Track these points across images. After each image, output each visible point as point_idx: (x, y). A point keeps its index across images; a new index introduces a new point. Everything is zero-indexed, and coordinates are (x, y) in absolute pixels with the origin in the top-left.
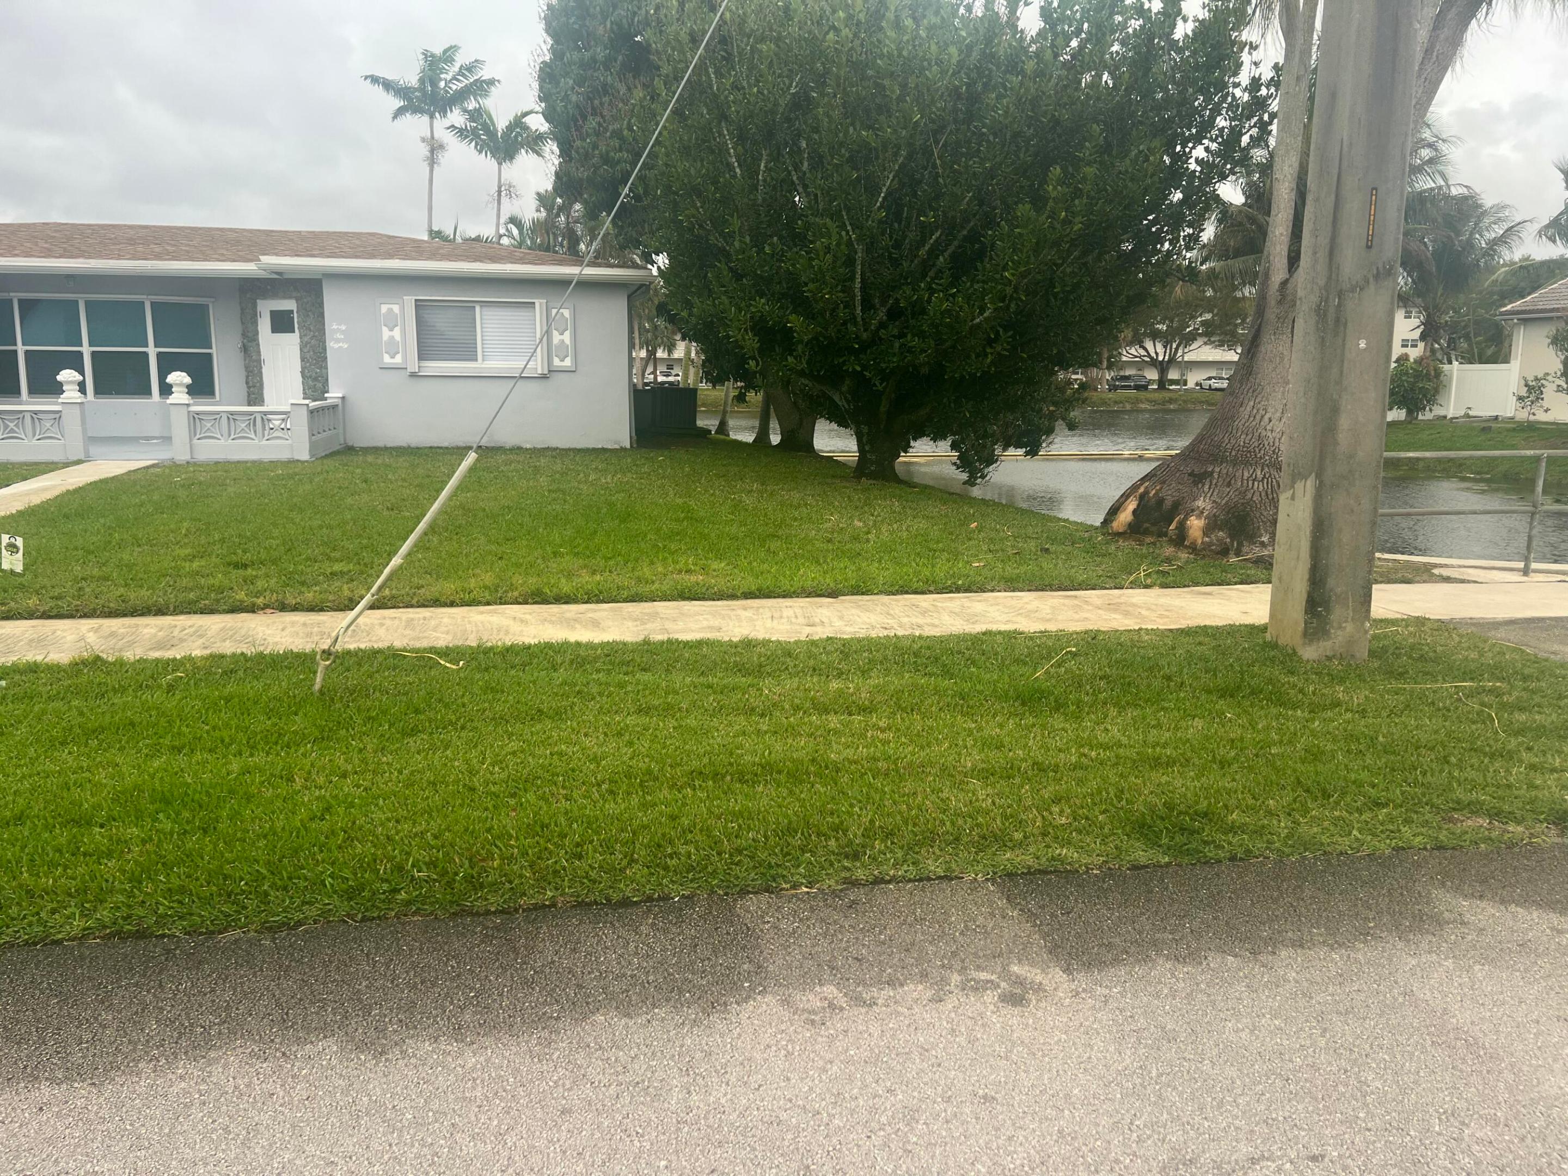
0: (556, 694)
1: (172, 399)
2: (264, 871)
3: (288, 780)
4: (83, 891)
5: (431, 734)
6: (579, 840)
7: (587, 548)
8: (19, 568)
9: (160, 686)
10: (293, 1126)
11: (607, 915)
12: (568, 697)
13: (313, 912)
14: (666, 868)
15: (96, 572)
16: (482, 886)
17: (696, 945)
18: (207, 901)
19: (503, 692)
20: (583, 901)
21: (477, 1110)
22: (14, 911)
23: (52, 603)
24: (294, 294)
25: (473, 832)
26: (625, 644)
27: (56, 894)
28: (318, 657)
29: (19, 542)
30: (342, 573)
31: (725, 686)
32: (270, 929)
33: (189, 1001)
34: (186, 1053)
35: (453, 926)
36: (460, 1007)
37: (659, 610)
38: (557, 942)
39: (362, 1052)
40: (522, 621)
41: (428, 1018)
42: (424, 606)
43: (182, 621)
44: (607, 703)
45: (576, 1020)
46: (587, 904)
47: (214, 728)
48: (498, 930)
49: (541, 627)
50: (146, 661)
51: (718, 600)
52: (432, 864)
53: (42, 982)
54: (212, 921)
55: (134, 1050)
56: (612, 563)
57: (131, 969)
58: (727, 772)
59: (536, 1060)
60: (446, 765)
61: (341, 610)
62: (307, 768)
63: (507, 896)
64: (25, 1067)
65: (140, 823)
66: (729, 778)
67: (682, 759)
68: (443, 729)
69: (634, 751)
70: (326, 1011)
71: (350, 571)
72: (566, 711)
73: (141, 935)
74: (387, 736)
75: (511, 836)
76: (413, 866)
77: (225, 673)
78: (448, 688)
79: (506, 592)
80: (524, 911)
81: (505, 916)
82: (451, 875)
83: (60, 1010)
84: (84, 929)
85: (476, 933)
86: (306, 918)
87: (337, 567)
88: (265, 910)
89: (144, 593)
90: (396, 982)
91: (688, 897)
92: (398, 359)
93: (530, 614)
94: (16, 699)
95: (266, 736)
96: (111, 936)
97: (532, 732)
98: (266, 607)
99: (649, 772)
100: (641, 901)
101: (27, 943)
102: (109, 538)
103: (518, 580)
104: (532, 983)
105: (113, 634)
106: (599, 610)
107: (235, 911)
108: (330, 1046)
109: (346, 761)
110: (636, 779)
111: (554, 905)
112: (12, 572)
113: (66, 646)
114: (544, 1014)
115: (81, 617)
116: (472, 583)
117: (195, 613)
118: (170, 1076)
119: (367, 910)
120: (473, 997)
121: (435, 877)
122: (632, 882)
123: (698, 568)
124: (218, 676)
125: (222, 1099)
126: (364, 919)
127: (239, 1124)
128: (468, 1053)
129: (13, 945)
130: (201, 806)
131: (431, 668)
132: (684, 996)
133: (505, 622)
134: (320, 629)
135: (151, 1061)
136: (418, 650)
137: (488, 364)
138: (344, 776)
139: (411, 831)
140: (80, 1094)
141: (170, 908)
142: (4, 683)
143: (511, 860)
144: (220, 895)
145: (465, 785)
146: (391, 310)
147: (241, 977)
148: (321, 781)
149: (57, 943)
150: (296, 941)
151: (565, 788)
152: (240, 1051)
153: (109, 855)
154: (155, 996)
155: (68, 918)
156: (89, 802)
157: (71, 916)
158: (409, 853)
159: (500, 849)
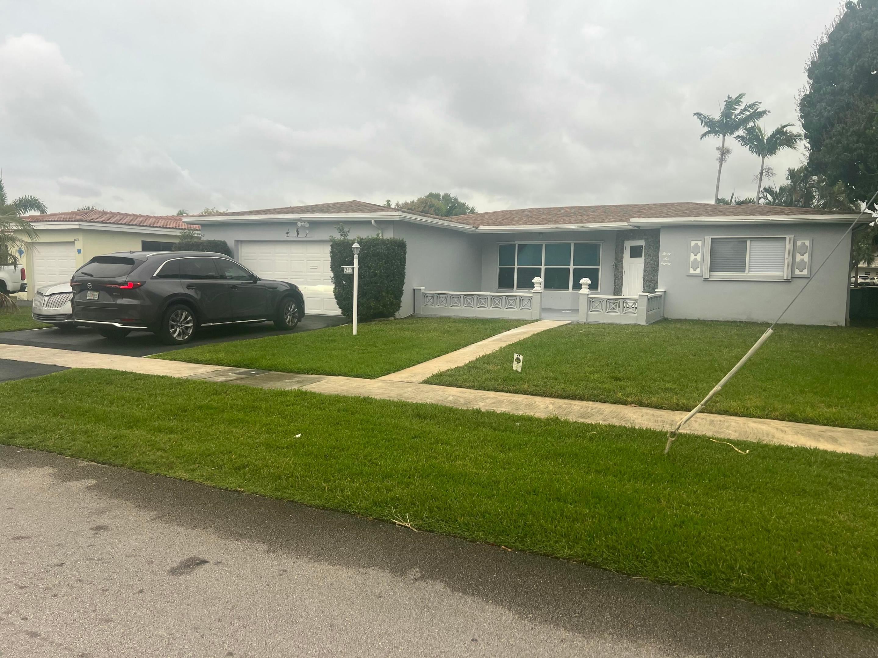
0: (814, 482)
1: (581, 292)
2: (654, 548)
3: (658, 500)
4: (567, 536)
5: (735, 491)
6: (849, 581)
7: (823, 390)
8: (519, 370)
9: (586, 437)
12: (822, 485)
13: (682, 579)
15: (552, 375)
16: (784, 592)
18: (627, 557)
19: (777, 473)
22: (539, 537)
23: (534, 388)
24: (644, 237)
25: (774, 557)
26: (860, 457)
27: (556, 533)
28: (668, 435)
29: (521, 358)
30: (671, 390)
32: (659, 582)
33: (623, 608)
34: (626, 636)
35: (767, 612)
40: (782, 431)
42: (719, 413)
43: (591, 404)
44: (851, 494)
47: (615, 464)
48: (797, 623)
49: (796, 437)
50: (578, 423)
52: (751, 570)
53: (554, 577)
54: (630, 569)
55: (601, 625)
56: (842, 401)
57: (593, 582)
60: (748, 511)
61: (672, 410)
62: (667, 496)
63: (800, 604)
64: (552, 617)
65: (588, 507)
68: (742, 489)
70: (698, 639)
71: (675, 389)
73: (595, 566)
74: (708, 487)
75: (799, 567)
76: (740, 568)
77: (616, 436)
78: (742, 465)
79: (771, 411)
80: (812, 615)
81: (800, 616)
82: (763, 580)
83: (564, 593)
84: (569, 555)
85: (782, 621)
86: (678, 581)
87: (668, 385)
88: (656, 571)
89: (573, 388)
90: (736, 635)
92: (698, 271)
93: (787, 427)
94: (525, 433)
95: (642, 474)
96: (581, 562)
97: (800, 503)
98: (631, 403)
101: (544, 554)
102: (554, 359)
103: (778, 405)
105: (560, 407)
106: (836, 431)
107: (641, 567)
109: (688, 496)
111: (833, 618)
112: (517, 371)
113: (541, 410)
115: (545, 396)
116: (748, 404)
117: (597, 401)
118: (620, 646)
119: (713, 587)
121: (754, 579)
124: (613, 437)
126: (711, 592)
129: (539, 554)
130: (616, 505)
131: (729, 451)
133: (772, 431)
134: (662, 419)
135: (610, 634)
136: (720, 440)
137: (752, 274)
138: (688, 505)
139: (734, 547)
140: (579, 640)
141: (609, 556)
142: (518, 424)
143: (802, 581)
144: (633, 556)
145: (762, 527)
146: (697, 244)
147: (648, 604)
148: (675, 504)
149: (558, 558)
150: (674, 593)
151: (831, 544)
152: (654, 645)
153: (577, 520)
154: (606, 600)
155: (563, 547)
156: (564, 491)
157: (564, 547)
158: (735, 560)
159: (794, 573)
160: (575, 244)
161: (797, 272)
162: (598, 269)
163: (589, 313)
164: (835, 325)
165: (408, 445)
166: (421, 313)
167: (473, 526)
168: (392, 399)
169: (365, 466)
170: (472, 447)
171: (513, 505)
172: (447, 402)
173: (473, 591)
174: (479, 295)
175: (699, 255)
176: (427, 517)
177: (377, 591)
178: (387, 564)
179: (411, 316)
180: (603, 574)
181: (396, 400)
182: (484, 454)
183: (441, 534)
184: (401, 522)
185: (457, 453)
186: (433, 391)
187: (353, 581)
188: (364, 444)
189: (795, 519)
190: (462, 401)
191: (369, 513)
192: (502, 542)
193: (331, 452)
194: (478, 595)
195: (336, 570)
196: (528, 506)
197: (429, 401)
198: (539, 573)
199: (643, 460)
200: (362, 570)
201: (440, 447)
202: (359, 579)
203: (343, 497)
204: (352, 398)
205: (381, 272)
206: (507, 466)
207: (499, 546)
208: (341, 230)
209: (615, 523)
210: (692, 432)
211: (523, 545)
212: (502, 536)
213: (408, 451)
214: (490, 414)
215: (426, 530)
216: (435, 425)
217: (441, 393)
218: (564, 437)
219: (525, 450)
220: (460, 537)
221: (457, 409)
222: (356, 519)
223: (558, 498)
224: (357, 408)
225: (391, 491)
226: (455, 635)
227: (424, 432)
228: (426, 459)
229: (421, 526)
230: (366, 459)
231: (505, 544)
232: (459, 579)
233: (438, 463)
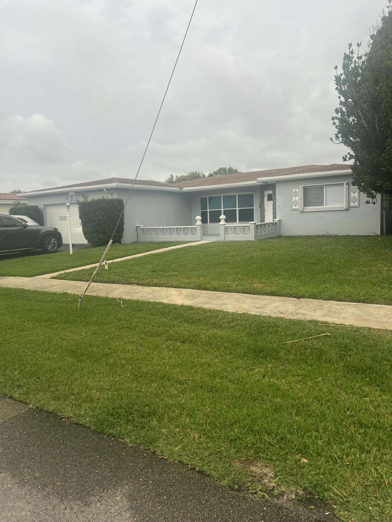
1: (220, 223)
8: (107, 269)
92: (297, 207)
98: (134, 283)
137: (327, 206)
146: (296, 191)
160: (238, 195)
161: (352, 204)
162: (253, 209)
163: (226, 235)
164: (374, 235)
166: (142, 240)
175: (297, 197)
179: (136, 242)
205: (103, 218)
208: (83, 196)
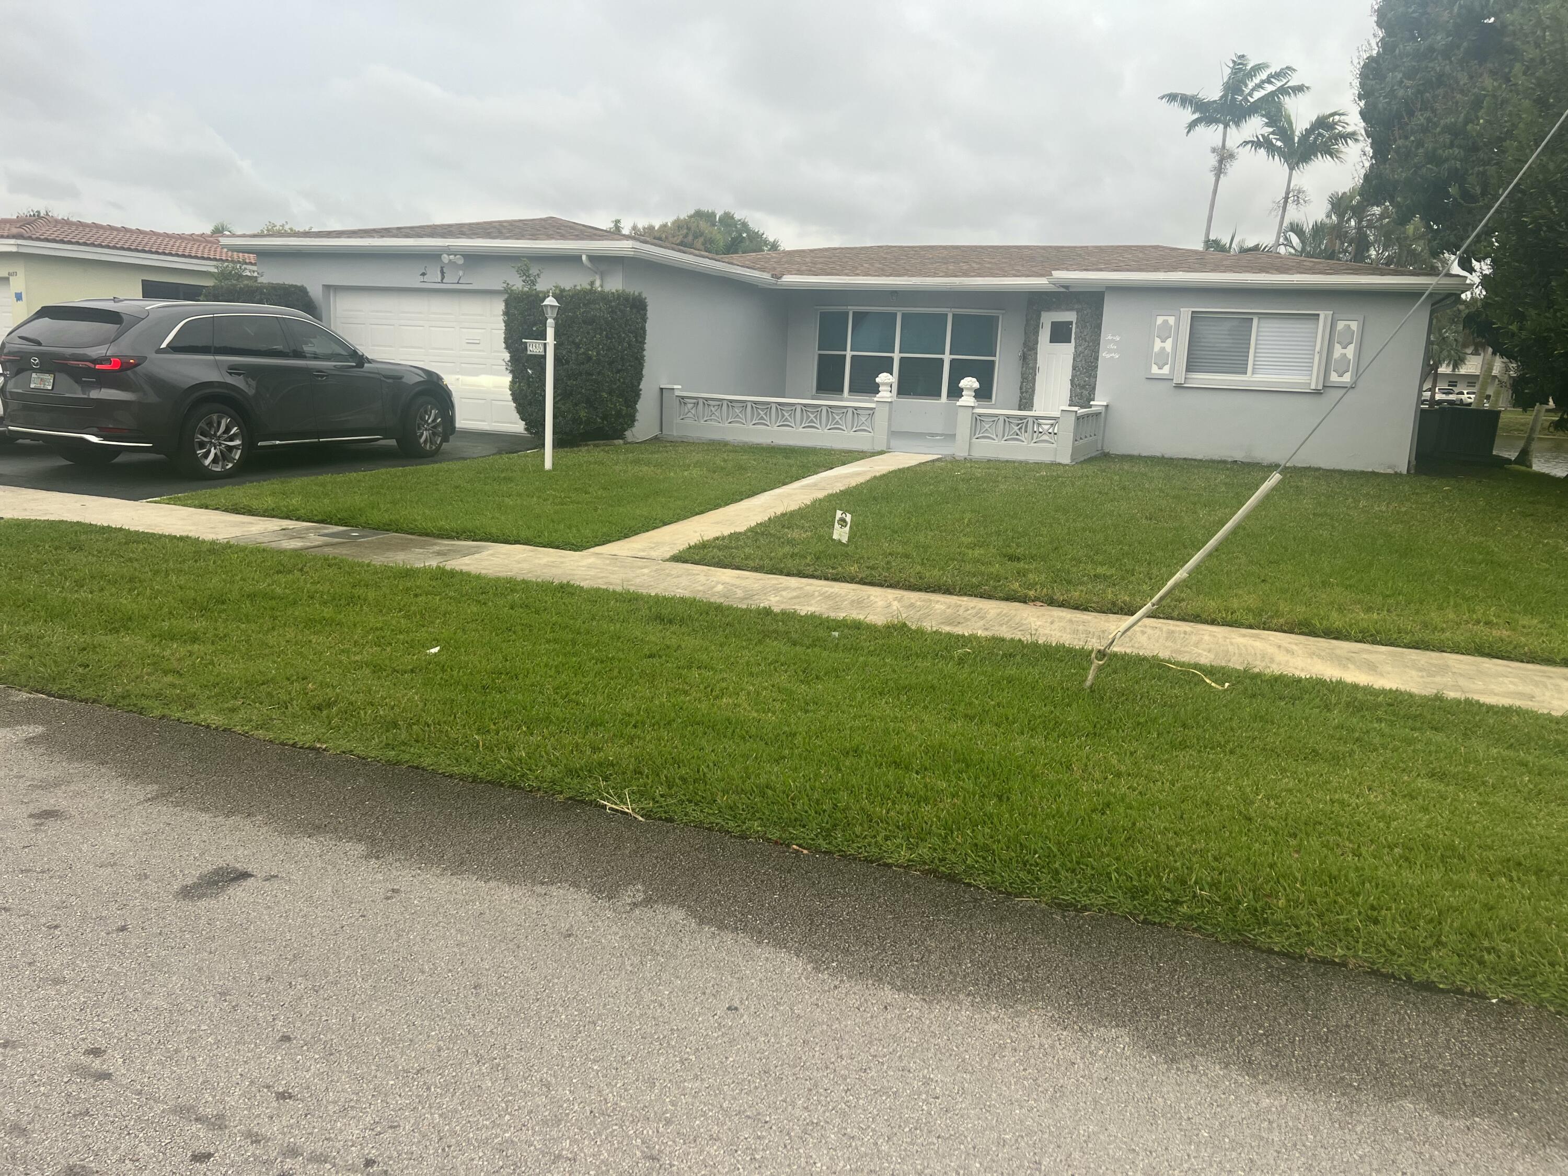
0: (1332, 737)
1: (961, 402)
2: (1055, 850)
3: (1067, 767)
4: (906, 827)
5: (1200, 751)
6: (1375, 903)
7: (1361, 580)
8: (845, 540)
9: (952, 658)
10: (1096, 1102)
11: (1409, 994)
12: (1345, 742)
13: (1099, 901)
14: (1481, 962)
15: (900, 549)
16: (1266, 922)
17: (1523, 1061)
18: (1007, 864)
20: (1378, 970)
21: (1275, 1154)
22: (858, 830)
23: (868, 572)
24: (1076, 306)
25: (1255, 864)
26: (1411, 695)
27: (887, 823)
28: (1093, 655)
29: (848, 518)
30: (1105, 577)
31: (1544, 768)
32: (1059, 905)
33: (995, 951)
34: (997, 998)
35: (1236, 955)
36: (1249, 1041)
37: (1450, 663)
38: (1352, 1006)
39: (1154, 1052)
40: (1288, 651)
41: (1217, 1041)
42: (1184, 620)
43: (965, 601)
44: (1392, 758)
45: (1380, 1098)
46: (1382, 975)
47: (999, 706)
48: (1284, 973)
49: (1309, 660)
50: (941, 633)
51: (1528, 662)
52: (1214, 885)
53: (880, 897)
54: (1010, 884)
55: (955, 981)
56: (1391, 601)
57: (947, 907)
58: (1555, 870)
59: (1337, 1125)
60: (1218, 787)
61: (1104, 612)
62: (1084, 760)
63: (1293, 940)
64: (872, 967)
65: (947, 778)
66: (1557, 878)
67: (1493, 842)
68: (1211, 748)
69: (1432, 819)
70: (1116, 1000)
71: (1112, 576)
72: (1344, 758)
73: (952, 878)
74: (1156, 745)
75: (1295, 880)
76: (1196, 883)
77: (1004, 655)
78: (1215, 709)
79: (1272, 617)
80: (1310, 961)
81: (1290, 960)
82: (1233, 902)
83: (895, 925)
84: (909, 860)
85: (1260, 969)
86: (1092, 904)
87: (1100, 570)
88: (1055, 887)
89: (936, 572)
90: (1181, 994)
91: (1508, 1002)
92: (1166, 370)
93: (1296, 644)
94: (846, 649)
95: (1044, 722)
96: (929, 872)
97: (1307, 772)
98: (1035, 600)
99: (1453, 848)
100: (1448, 991)
101: (866, 859)
102: (907, 521)
103: (1284, 607)
104: (1327, 1041)
105: (912, 605)
106: (1376, 652)
107: (1030, 880)
108: (1122, 1038)
109: (1119, 761)
110: (1436, 852)
111: (1344, 965)
112: (840, 541)
113: (879, 609)
114: (1343, 1079)
115: (888, 587)
116: (1235, 604)
117: (976, 596)
118: (985, 1015)
119: (1149, 913)
120: (1262, 1035)
121: (1218, 900)
122: (1439, 966)
123: (1501, 621)
124: (999, 657)
125: (1030, 1052)
126: (1145, 922)
127: (1047, 1080)
128: (1261, 1092)
129: (855, 859)
130: (994, 775)
131: (1195, 684)
132: (1511, 1114)
133: (1271, 650)
134: (1085, 628)
135: (969, 995)
136: (1182, 665)
137: (1258, 377)
138: (1119, 775)
139: (1190, 847)
140: (914, 1004)
141: (977, 862)
142: (836, 634)
143: (1297, 904)
144: (1017, 862)
145: (1240, 813)
146: (1166, 322)
147: (1038, 943)
148: (1097, 775)
149: (889, 866)
150: (1083, 925)
151: (1351, 841)
152: (1042, 1012)
153: (926, 800)
154: (967, 937)
155: (897, 847)
156: (906, 750)
157: (900, 846)
158: (1190, 869)
159: (1285, 889)
160: (954, 315)
161: (1334, 378)
162: (993, 362)
163: (974, 440)
164: (1390, 471)
165: (638, 668)
166: (675, 434)
167: (743, 810)
168: (611, 588)
169: (555, 704)
170: (751, 674)
171: (816, 775)
172: (713, 595)
173: (735, 923)
174: (780, 404)
175: (1170, 341)
176: (662, 796)
177: (564, 926)
178: (586, 878)
179: (656, 438)
180: (964, 892)
181: (619, 589)
182: (773, 686)
183: (686, 824)
184: (616, 804)
185: (724, 685)
186: (689, 575)
187: (521, 907)
188: (556, 667)
189: (1296, 800)
190: (740, 594)
191: (558, 788)
192: (792, 838)
193: (493, 680)
194: (744, 931)
195: (491, 889)
196: (843, 776)
197: (680, 593)
198: (852, 892)
199: (1047, 698)
200: (539, 889)
201: (696, 673)
202: (533, 904)
203: (511, 760)
204: (537, 584)
205: (598, 354)
206: (812, 707)
207: (788, 846)
208: (524, 273)
209: (991, 806)
210: (1135, 652)
211: (829, 843)
212: (794, 827)
213: (636, 680)
214: (788, 617)
215: (660, 819)
216: (689, 635)
217: (702, 578)
218: (914, 658)
219: (845, 679)
220: (719, 830)
221: (729, 608)
222: (534, 798)
223: (895, 762)
224: (546, 602)
225: (600, 750)
226: (698, 1000)
227: (668, 647)
228: (669, 694)
229: (651, 811)
230: (557, 693)
231: (798, 841)
232: (712, 903)
233: (689, 701)
